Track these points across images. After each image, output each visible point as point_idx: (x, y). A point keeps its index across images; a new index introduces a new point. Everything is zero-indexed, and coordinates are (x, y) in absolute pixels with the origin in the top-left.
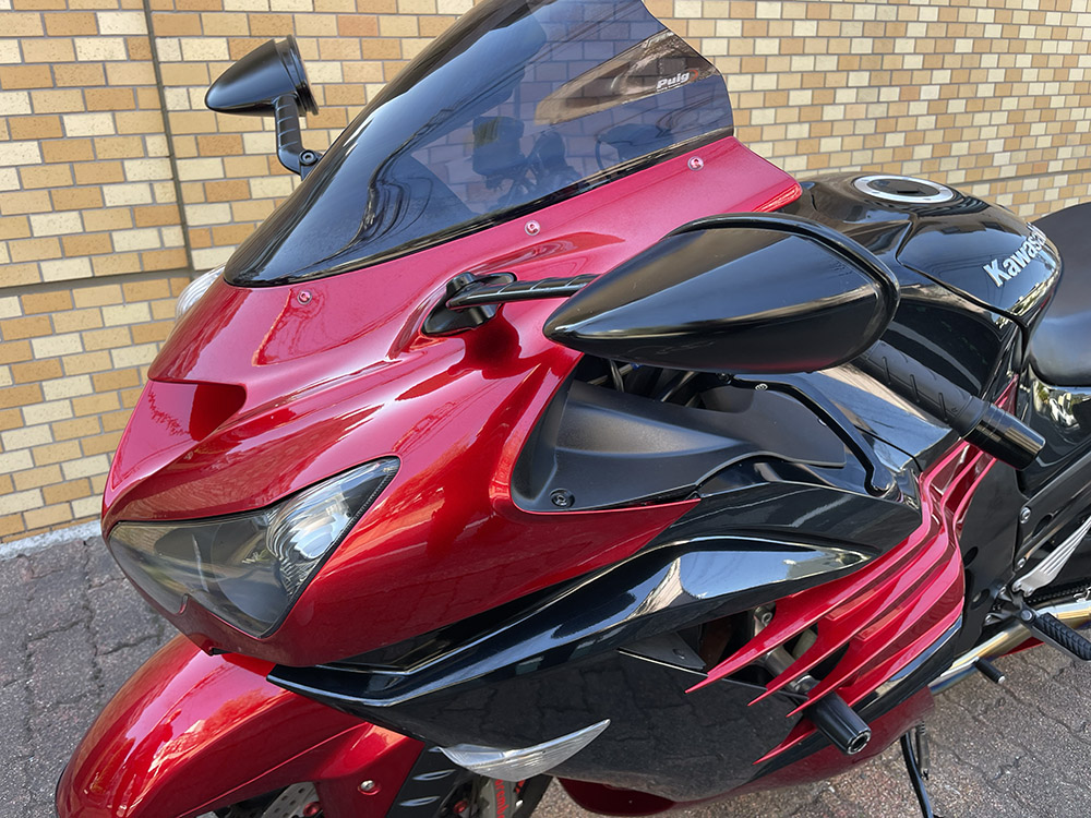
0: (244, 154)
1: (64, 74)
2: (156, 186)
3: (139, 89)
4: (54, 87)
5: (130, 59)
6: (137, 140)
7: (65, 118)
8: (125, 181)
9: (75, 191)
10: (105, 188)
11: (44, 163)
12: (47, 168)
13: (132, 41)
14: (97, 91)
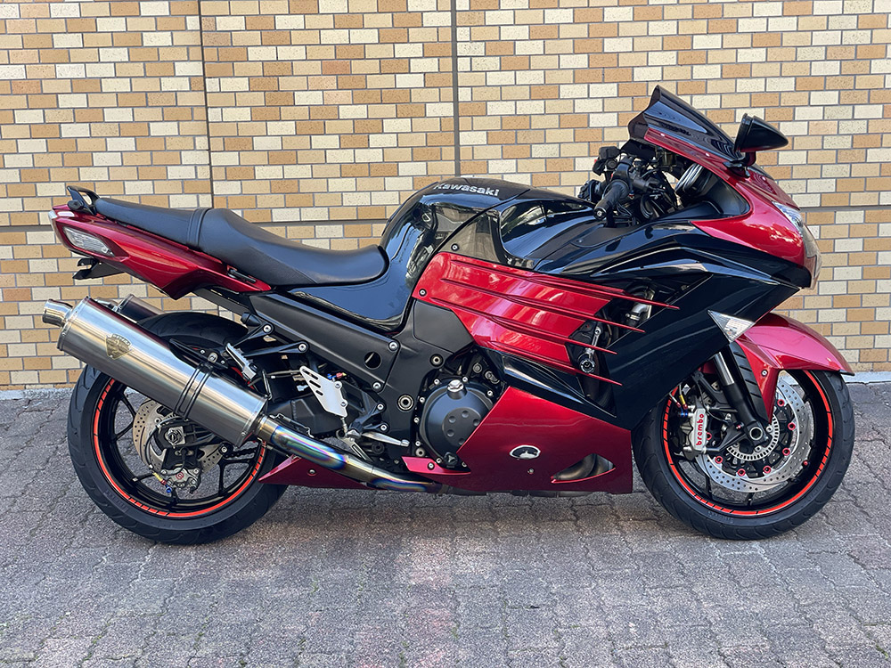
2: (198, 167)
3: (195, 109)
4: (147, 106)
5: (191, 90)
6: (191, 139)
7: (151, 124)
8: (181, 164)
9: (152, 168)
10: (169, 168)
11: (136, 151)
12: (138, 153)
13: (193, 80)
14: (171, 108)
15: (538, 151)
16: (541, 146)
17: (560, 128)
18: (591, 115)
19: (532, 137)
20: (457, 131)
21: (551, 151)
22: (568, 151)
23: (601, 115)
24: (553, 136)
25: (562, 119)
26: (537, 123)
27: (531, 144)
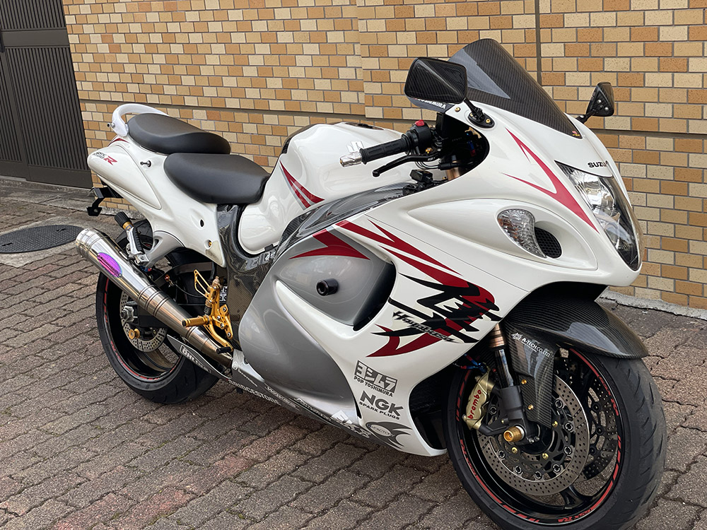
0: (388, 57)
1: (329, 12)
2: (357, 69)
6: (352, 45)
7: (328, 33)
8: (346, 67)
9: (330, 69)
10: (339, 69)
11: (320, 54)
12: (321, 57)
14: (339, 20)
15: (610, 64)
16: (614, 59)
17: (630, 41)
18: (661, 28)
19: (605, 50)
20: (539, 43)
21: (622, 65)
22: (639, 65)
23: (671, 27)
24: (625, 49)
25: (632, 31)
26: (610, 35)
27: (604, 57)
